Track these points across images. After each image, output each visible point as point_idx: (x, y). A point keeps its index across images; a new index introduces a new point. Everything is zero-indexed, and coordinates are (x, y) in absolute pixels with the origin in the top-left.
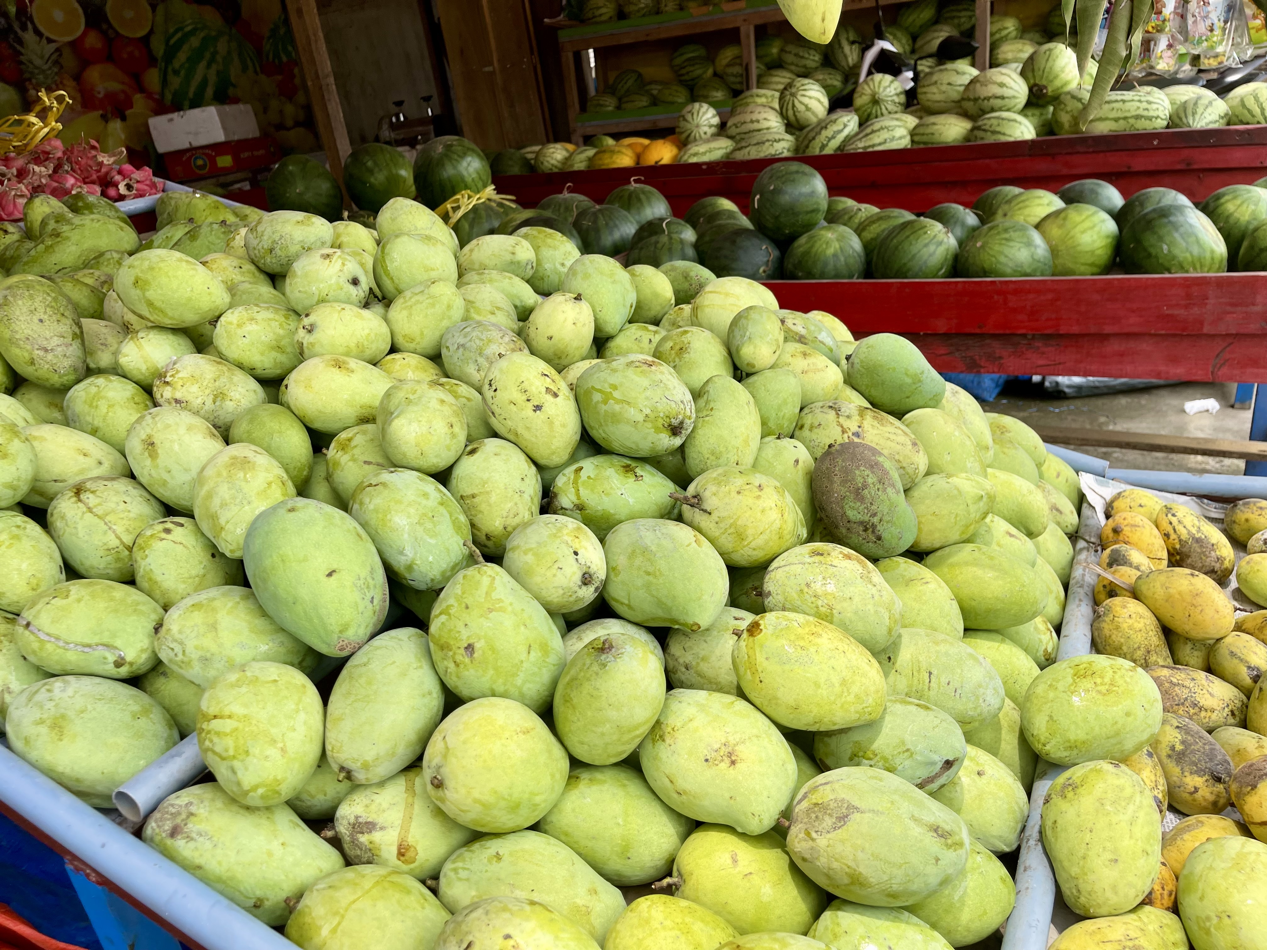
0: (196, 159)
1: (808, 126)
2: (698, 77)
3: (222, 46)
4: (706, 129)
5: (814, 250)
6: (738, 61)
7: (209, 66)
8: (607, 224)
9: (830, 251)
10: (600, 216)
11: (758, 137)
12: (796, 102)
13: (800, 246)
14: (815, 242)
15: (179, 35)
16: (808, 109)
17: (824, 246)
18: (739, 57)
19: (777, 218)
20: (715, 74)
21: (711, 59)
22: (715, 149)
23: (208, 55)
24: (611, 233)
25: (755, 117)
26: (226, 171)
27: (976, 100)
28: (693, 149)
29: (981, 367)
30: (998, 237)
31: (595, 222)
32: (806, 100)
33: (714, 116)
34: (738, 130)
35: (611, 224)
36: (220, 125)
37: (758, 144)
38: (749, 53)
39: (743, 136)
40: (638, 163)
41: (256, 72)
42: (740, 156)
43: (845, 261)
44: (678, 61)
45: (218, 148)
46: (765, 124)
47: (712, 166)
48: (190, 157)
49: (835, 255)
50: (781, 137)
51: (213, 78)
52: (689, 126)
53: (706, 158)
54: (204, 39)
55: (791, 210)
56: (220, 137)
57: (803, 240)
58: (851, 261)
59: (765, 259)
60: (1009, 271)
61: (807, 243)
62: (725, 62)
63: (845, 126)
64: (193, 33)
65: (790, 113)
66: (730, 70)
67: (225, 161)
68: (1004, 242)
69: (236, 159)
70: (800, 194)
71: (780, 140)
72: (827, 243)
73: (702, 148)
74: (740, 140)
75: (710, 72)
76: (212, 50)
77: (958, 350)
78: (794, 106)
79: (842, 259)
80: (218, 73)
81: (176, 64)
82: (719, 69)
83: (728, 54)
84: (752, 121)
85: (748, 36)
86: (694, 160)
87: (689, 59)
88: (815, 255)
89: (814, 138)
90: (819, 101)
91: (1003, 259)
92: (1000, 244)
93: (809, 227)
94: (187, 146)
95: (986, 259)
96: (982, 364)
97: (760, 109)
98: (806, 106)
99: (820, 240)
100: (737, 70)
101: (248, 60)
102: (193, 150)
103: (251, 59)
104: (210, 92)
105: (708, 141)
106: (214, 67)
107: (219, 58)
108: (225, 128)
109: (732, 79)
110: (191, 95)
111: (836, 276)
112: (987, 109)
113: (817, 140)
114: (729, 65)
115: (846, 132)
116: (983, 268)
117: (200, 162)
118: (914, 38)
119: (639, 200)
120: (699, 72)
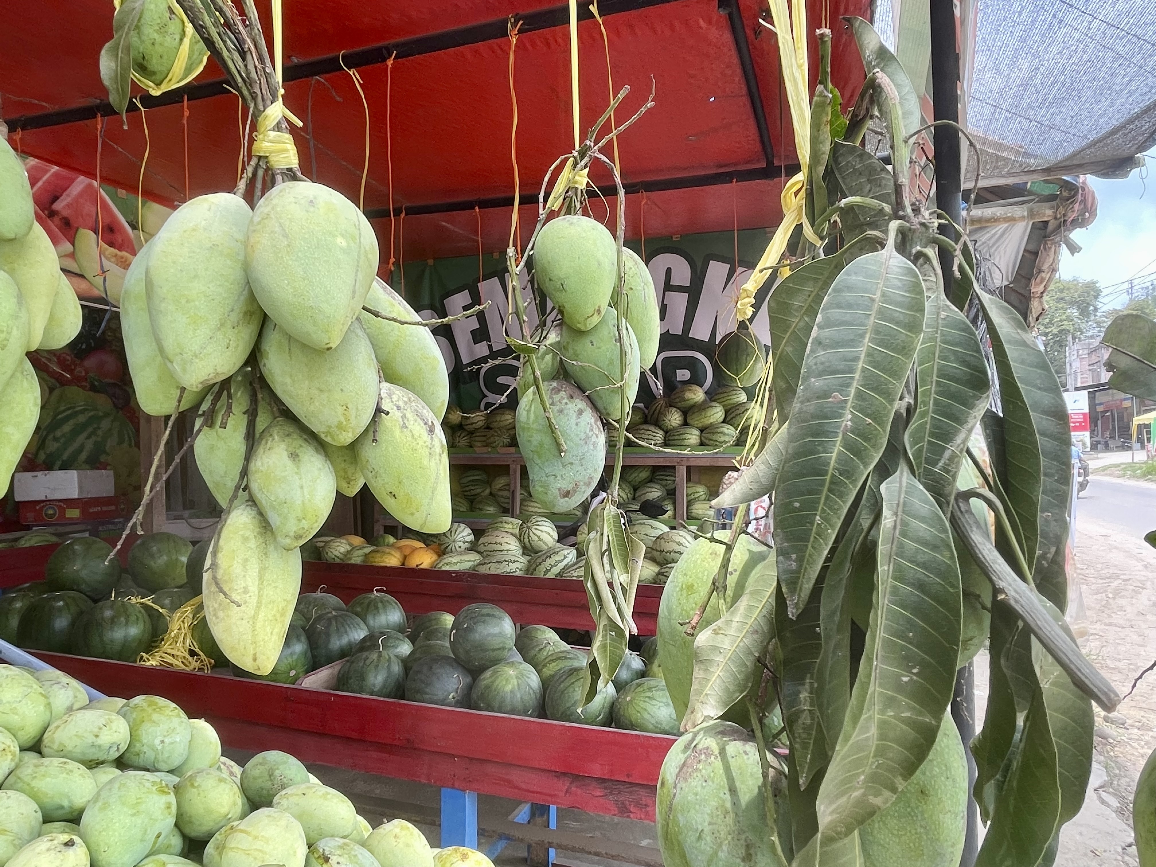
0: (50, 508)
1: (541, 551)
2: (478, 494)
3: (105, 424)
4: (461, 544)
5: (496, 684)
6: (507, 488)
7: (88, 437)
8: (338, 629)
9: (509, 688)
10: (334, 623)
11: (499, 557)
12: (531, 534)
13: (484, 679)
14: (497, 677)
15: (69, 412)
16: (540, 539)
17: (504, 683)
18: (509, 485)
19: (467, 652)
20: (491, 494)
21: (489, 483)
22: (466, 561)
23: (90, 430)
24: (340, 637)
25: (499, 540)
26: (72, 522)
27: (662, 551)
28: (448, 559)
29: (631, 812)
30: (643, 695)
31: (328, 627)
32: (538, 533)
33: (469, 535)
34: (486, 548)
35: (342, 630)
36: (77, 485)
37: (497, 562)
38: (515, 483)
39: (489, 553)
40: (403, 564)
41: (130, 445)
42: (483, 570)
43: (521, 698)
44: (465, 480)
45: (70, 503)
46: (506, 547)
47: (459, 575)
48: (43, 507)
49: (512, 692)
50: (516, 559)
51: (89, 445)
52: (447, 540)
53: (456, 568)
54: (91, 418)
55: (481, 647)
56: (75, 494)
57: (488, 674)
58: (526, 698)
59: (456, 687)
60: (651, 727)
61: (490, 677)
62: (498, 487)
63: (565, 557)
64: (82, 412)
65: (526, 540)
66: (501, 493)
67: (74, 513)
68: (647, 699)
69: (83, 512)
70: (489, 635)
71: (515, 562)
72: (507, 680)
73: (454, 560)
74: (486, 555)
75: (488, 491)
76: (95, 426)
77: (611, 793)
78: (529, 536)
79: (519, 696)
80: (96, 443)
81: (58, 433)
82: (494, 491)
83: (501, 482)
84: (496, 543)
85: (515, 472)
86: (447, 568)
87: (473, 481)
88: (495, 690)
89: (540, 564)
90: (549, 534)
91: (646, 716)
92: (644, 701)
93: (496, 662)
94: (44, 498)
95: (632, 713)
96: (631, 810)
97: (504, 535)
98: (539, 537)
99: (501, 675)
100: (505, 493)
101: (126, 436)
102: (47, 502)
103: (129, 435)
104: (83, 456)
105: (461, 554)
106: (94, 438)
107: (100, 433)
108: (80, 488)
109: (503, 500)
110: (65, 457)
111: (513, 712)
112: (670, 560)
113: (542, 566)
114: (500, 490)
115: (565, 562)
116: (631, 721)
117: (51, 512)
118: (635, 489)
119: (377, 608)
120: (479, 491)
